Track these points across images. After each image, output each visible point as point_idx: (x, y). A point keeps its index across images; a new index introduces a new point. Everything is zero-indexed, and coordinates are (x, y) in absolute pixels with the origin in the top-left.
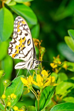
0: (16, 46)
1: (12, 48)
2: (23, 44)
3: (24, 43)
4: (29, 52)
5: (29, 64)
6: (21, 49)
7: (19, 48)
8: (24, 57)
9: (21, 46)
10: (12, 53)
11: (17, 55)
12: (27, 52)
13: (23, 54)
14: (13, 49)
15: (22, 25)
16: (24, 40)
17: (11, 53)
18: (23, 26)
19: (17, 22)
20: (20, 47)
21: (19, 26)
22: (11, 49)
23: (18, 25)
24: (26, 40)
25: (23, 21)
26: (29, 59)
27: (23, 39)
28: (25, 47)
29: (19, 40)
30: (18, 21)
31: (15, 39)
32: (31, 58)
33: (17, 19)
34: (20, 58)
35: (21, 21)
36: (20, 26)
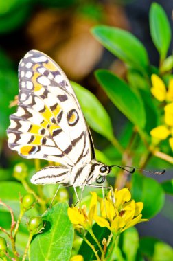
0: (31, 126)
1: (20, 130)
2: (54, 121)
3: (56, 119)
4: (74, 143)
5: (79, 173)
6: (47, 133)
7: (43, 132)
8: (61, 156)
9: (49, 127)
10: (18, 142)
11: (37, 149)
12: (70, 143)
13: (56, 146)
14: (21, 133)
15: (46, 74)
16: (55, 111)
17: (15, 144)
18: (51, 76)
19: (29, 65)
20: (45, 128)
21: (36, 75)
22: (15, 133)
23: (33, 72)
24: (62, 111)
25: (47, 62)
26: (78, 161)
27: (54, 107)
28: (60, 131)
29: (42, 111)
30: (34, 64)
31: (28, 109)
32: (82, 159)
33: (30, 58)
34: (46, 156)
35: (41, 63)
36: (41, 76)
